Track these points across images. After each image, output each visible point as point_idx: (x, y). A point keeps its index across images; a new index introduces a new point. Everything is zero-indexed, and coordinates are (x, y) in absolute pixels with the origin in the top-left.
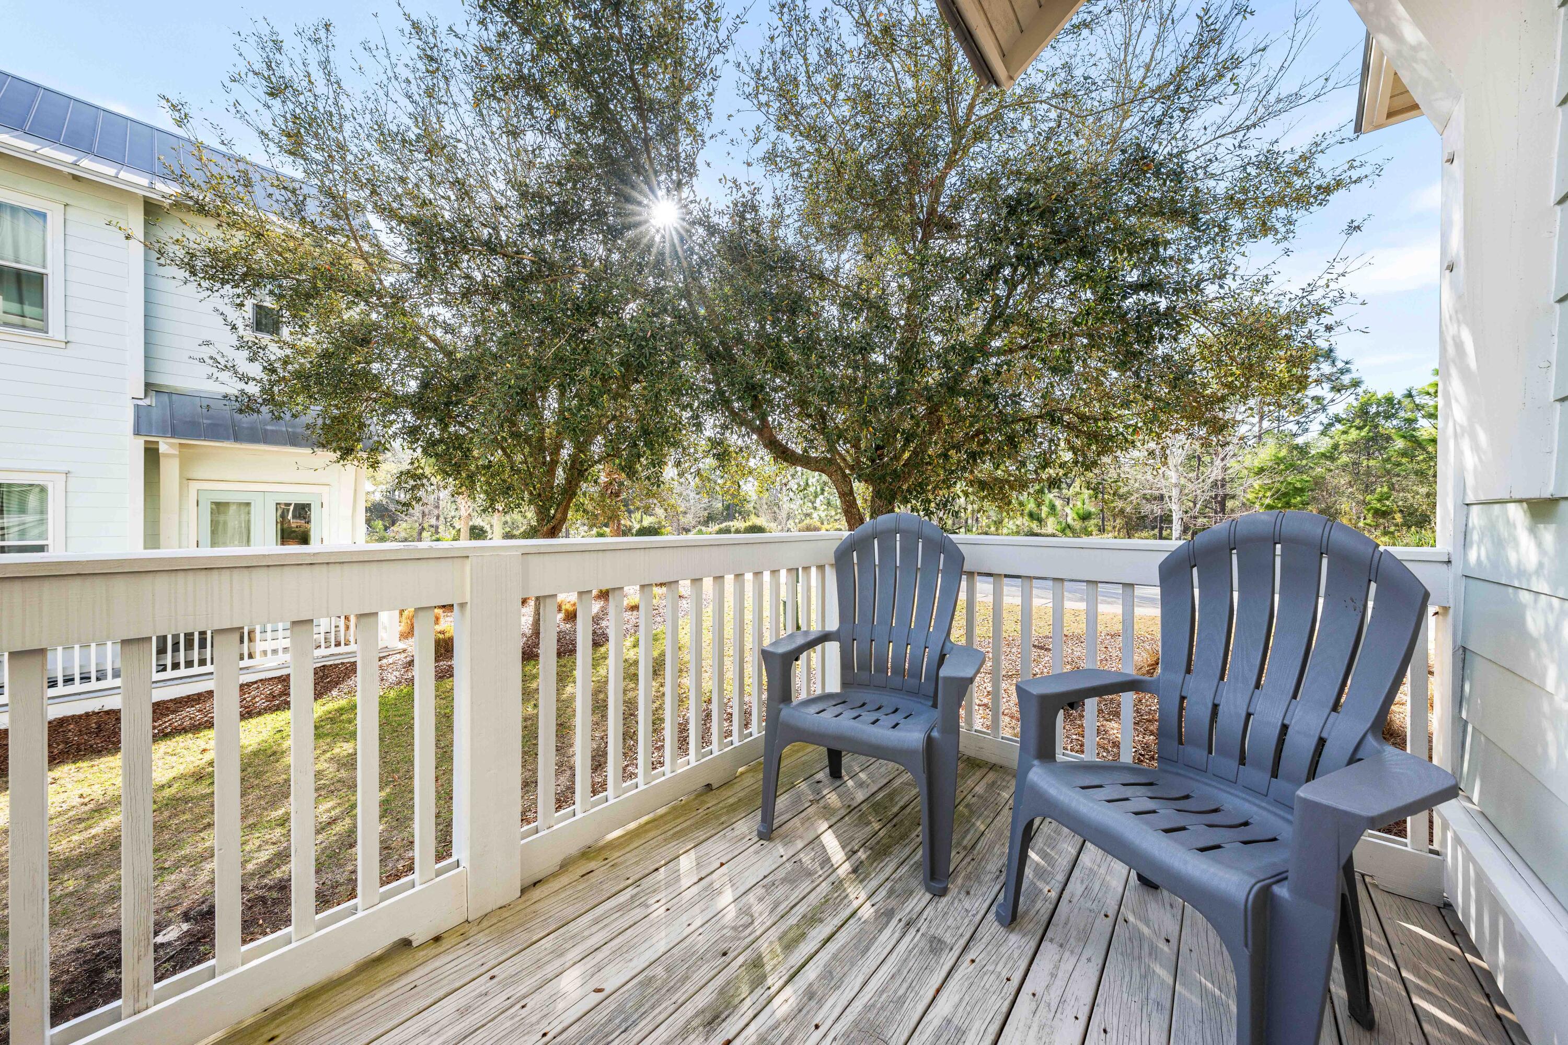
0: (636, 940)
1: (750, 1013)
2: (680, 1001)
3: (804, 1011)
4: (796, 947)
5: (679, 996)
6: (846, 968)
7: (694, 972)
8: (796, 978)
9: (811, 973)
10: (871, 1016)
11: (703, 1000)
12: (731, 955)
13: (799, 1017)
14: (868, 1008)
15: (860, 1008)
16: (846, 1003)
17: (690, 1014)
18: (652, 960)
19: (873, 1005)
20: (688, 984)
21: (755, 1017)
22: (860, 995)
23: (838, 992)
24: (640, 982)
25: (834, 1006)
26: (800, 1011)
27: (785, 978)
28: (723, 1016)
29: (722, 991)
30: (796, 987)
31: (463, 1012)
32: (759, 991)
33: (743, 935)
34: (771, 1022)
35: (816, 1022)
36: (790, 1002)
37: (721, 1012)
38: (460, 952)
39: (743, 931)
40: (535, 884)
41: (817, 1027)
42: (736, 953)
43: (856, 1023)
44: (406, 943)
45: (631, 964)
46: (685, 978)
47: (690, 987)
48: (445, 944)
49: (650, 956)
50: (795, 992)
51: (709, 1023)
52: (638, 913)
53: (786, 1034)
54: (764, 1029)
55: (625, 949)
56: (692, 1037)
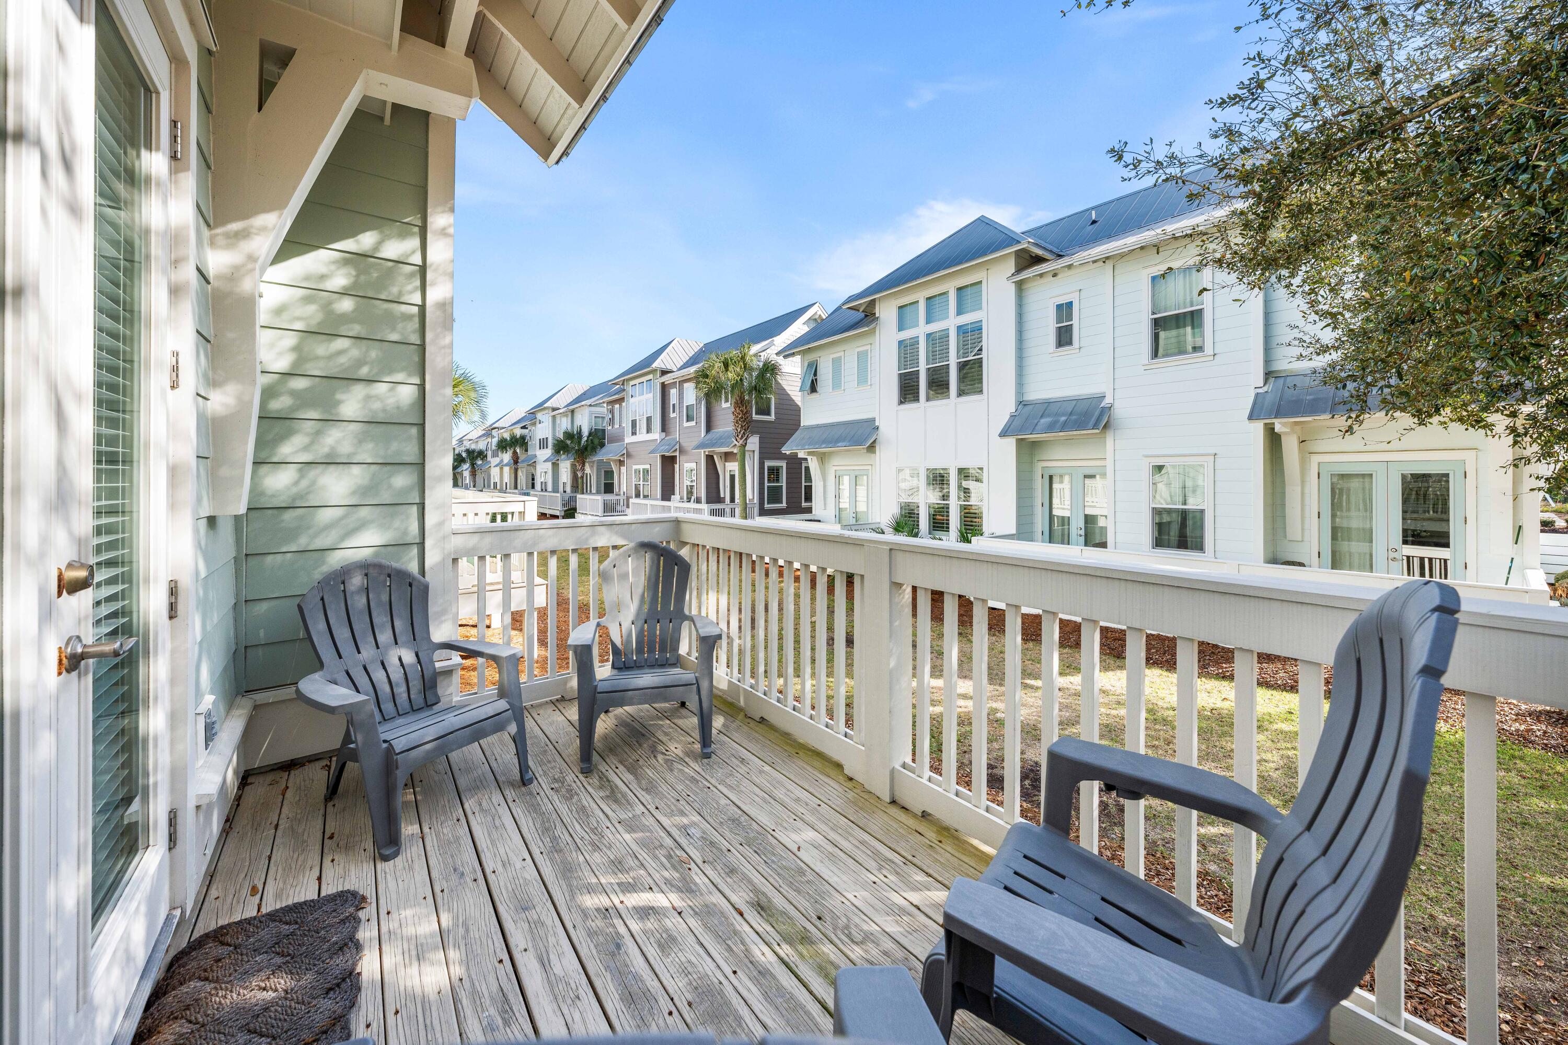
0: (842, 864)
1: (759, 929)
2: (781, 889)
3: (750, 965)
4: (819, 974)
5: (785, 889)
6: (784, 1012)
7: (804, 897)
8: (784, 967)
9: (787, 980)
10: (731, 1018)
11: (778, 901)
12: (818, 923)
13: (746, 961)
14: (739, 1019)
15: (741, 1012)
16: (750, 1002)
17: (769, 894)
18: (821, 874)
19: (740, 1025)
20: (794, 893)
21: (757, 933)
22: (753, 1017)
23: (761, 998)
24: (801, 868)
25: (749, 990)
26: (751, 962)
27: (786, 958)
28: (762, 913)
29: (784, 913)
30: (775, 965)
31: (798, 800)
32: (778, 937)
33: (839, 933)
34: (748, 941)
35: (739, 972)
36: (763, 958)
37: (765, 911)
38: (840, 790)
39: (843, 933)
40: (903, 808)
41: (735, 972)
42: (820, 927)
43: (728, 1003)
44: (839, 766)
45: (818, 863)
46: (798, 891)
47: (791, 894)
48: (850, 784)
49: (826, 874)
50: (771, 963)
51: (759, 905)
52: (872, 865)
53: (735, 948)
54: (744, 935)
55: (833, 859)
56: (752, 895)
